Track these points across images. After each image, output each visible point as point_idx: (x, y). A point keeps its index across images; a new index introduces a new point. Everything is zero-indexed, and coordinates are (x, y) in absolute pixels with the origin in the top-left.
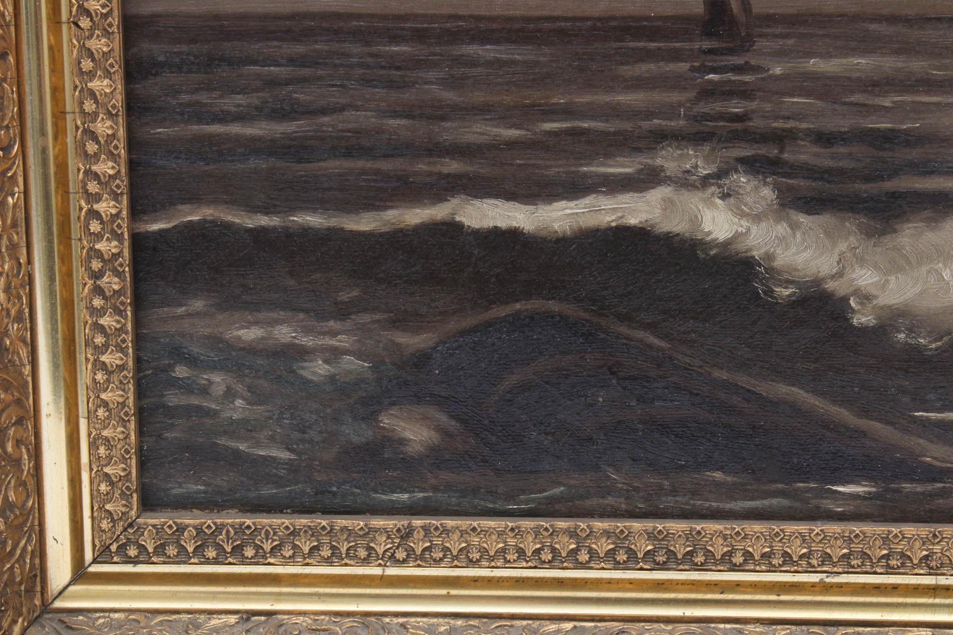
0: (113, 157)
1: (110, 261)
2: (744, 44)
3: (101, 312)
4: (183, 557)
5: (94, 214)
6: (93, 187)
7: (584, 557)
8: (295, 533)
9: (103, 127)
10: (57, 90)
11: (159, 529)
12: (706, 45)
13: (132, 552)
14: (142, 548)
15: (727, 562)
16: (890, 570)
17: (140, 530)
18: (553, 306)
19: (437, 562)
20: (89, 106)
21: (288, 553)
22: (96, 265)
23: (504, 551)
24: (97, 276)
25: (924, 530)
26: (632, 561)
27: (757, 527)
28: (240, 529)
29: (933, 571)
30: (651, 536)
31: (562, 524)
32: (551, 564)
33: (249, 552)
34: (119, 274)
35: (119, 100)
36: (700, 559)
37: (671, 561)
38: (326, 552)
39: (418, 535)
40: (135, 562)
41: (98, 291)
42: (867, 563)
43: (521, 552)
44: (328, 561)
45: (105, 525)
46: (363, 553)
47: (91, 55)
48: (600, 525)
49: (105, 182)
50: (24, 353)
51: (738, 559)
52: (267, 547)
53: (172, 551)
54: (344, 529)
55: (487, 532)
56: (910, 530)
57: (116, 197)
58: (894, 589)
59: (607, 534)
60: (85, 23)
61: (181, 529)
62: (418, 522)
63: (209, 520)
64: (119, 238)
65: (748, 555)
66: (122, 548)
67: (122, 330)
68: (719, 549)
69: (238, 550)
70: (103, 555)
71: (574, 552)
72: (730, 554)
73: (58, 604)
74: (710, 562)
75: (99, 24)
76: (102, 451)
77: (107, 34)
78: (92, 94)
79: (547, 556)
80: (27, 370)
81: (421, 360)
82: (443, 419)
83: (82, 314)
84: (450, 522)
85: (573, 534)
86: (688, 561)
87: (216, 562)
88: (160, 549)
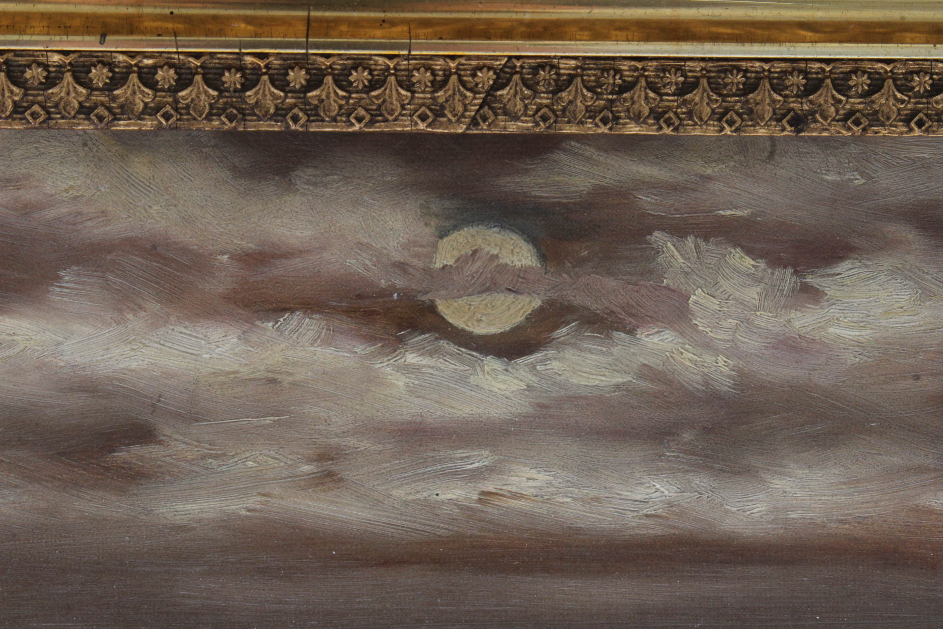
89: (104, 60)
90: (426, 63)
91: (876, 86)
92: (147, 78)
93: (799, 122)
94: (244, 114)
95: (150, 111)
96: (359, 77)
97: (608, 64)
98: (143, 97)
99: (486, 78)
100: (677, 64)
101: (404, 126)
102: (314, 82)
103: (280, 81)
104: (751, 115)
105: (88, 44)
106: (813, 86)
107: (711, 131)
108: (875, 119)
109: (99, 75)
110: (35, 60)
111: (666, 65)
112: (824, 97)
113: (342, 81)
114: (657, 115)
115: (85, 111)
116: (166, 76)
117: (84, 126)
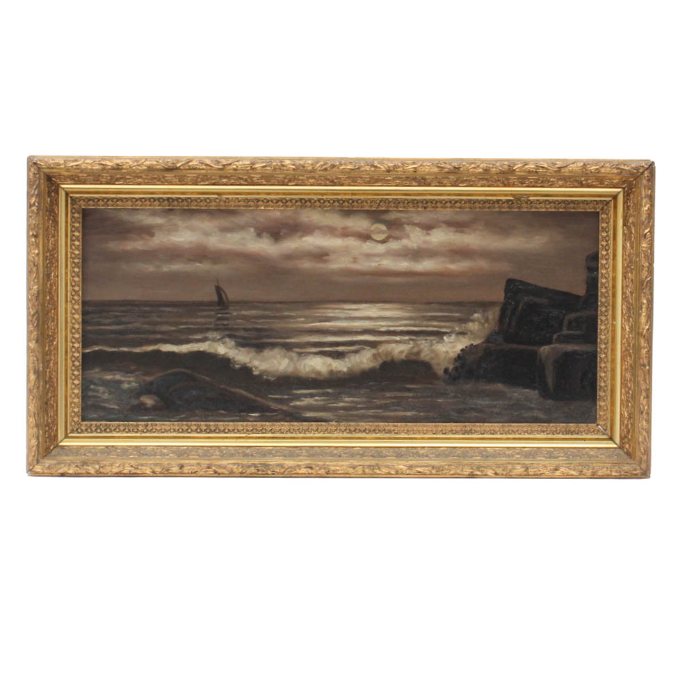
0: (79, 333)
1: (77, 358)
2: (227, 308)
3: (74, 371)
4: (92, 432)
5: (73, 347)
6: (74, 340)
7: (189, 431)
8: (119, 426)
9: (77, 326)
10: (66, 318)
11: (86, 425)
12: (218, 308)
13: (79, 430)
14: (82, 430)
15: (224, 431)
16: (263, 433)
17: (81, 425)
18: (183, 370)
19: (154, 432)
20: (74, 321)
21: (118, 430)
22: (74, 359)
23: (170, 430)
24: (73, 362)
25: (271, 423)
26: (201, 431)
27: (231, 423)
28: (106, 425)
29: (273, 433)
30: (206, 425)
31: (185, 423)
32: (182, 432)
33: (108, 430)
34: (79, 361)
35: (80, 320)
36: (217, 431)
37: (211, 432)
38: (127, 430)
39: (150, 426)
40: (80, 433)
41: (74, 365)
42: (257, 431)
43: (174, 430)
44: (128, 432)
45: (73, 424)
46: (136, 430)
47: (75, 309)
48: (193, 423)
49: (76, 339)
50: (55, 380)
51: (226, 431)
52: (113, 429)
53: (89, 430)
54: (131, 425)
55: (166, 425)
56: (267, 423)
57: (79, 343)
58: (264, 438)
59: (195, 425)
60: (73, 302)
61: (91, 425)
62: (149, 423)
63: (99, 423)
64: (79, 352)
65: (229, 430)
66: (77, 429)
67: (79, 375)
68: (222, 428)
69: (105, 430)
70: (72, 431)
71: (187, 430)
72: (225, 429)
73: (61, 444)
74: (220, 431)
75: (77, 302)
76: (73, 405)
77: (78, 304)
78: (74, 318)
79: (180, 430)
80: (56, 384)
81: (151, 383)
82: (156, 398)
83: (69, 372)
84: (157, 423)
85: (187, 425)
86: (214, 431)
87: (100, 433)
88: (86, 430)
89: (323, 199)
90: (369, 199)
91: (437, 202)
92: (329, 202)
93: (425, 208)
94: (343, 207)
95: (329, 206)
96: (360, 201)
97: (396, 199)
98: (329, 204)
99: (378, 202)
100: (407, 200)
101: (367, 208)
102: (353, 202)
103: (348, 202)
104: (418, 207)
105: (321, 197)
106: (427, 202)
107: (412, 209)
108: (437, 207)
109: (322, 201)
110: (313, 199)
111: (405, 200)
112: (429, 204)
113: (357, 202)
114: (404, 207)
115: (320, 207)
116: (331, 201)
117: (320, 209)
